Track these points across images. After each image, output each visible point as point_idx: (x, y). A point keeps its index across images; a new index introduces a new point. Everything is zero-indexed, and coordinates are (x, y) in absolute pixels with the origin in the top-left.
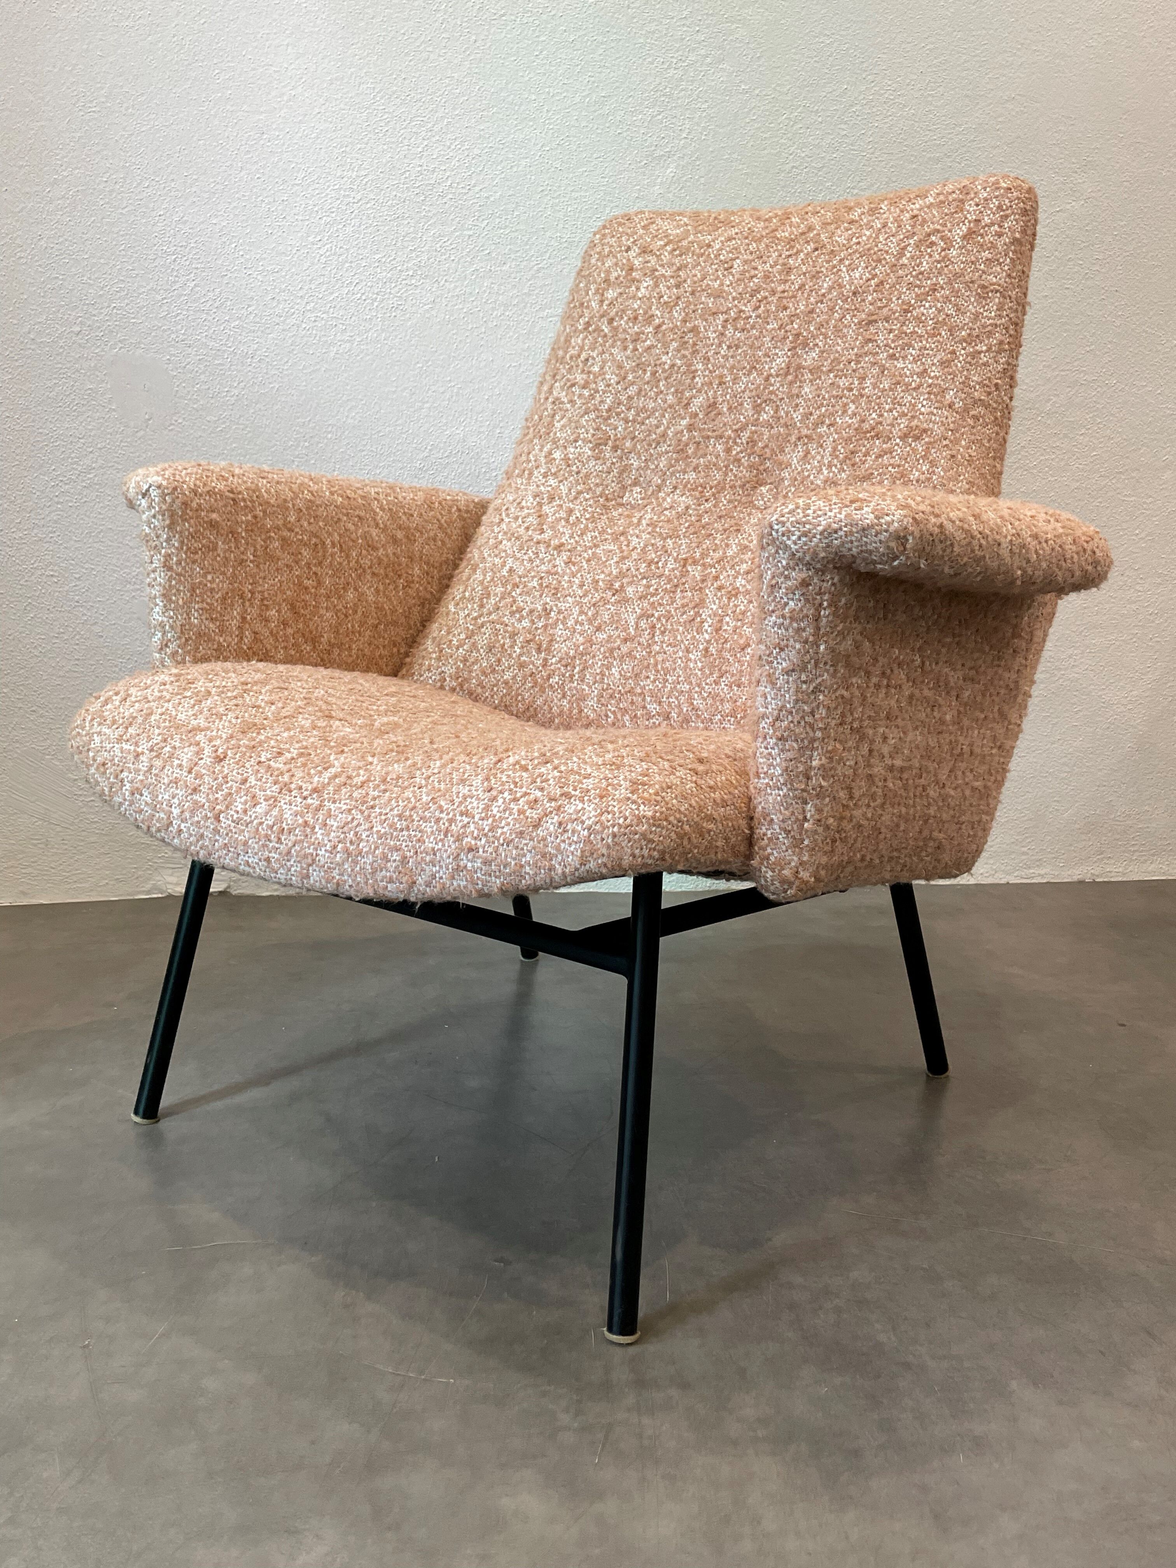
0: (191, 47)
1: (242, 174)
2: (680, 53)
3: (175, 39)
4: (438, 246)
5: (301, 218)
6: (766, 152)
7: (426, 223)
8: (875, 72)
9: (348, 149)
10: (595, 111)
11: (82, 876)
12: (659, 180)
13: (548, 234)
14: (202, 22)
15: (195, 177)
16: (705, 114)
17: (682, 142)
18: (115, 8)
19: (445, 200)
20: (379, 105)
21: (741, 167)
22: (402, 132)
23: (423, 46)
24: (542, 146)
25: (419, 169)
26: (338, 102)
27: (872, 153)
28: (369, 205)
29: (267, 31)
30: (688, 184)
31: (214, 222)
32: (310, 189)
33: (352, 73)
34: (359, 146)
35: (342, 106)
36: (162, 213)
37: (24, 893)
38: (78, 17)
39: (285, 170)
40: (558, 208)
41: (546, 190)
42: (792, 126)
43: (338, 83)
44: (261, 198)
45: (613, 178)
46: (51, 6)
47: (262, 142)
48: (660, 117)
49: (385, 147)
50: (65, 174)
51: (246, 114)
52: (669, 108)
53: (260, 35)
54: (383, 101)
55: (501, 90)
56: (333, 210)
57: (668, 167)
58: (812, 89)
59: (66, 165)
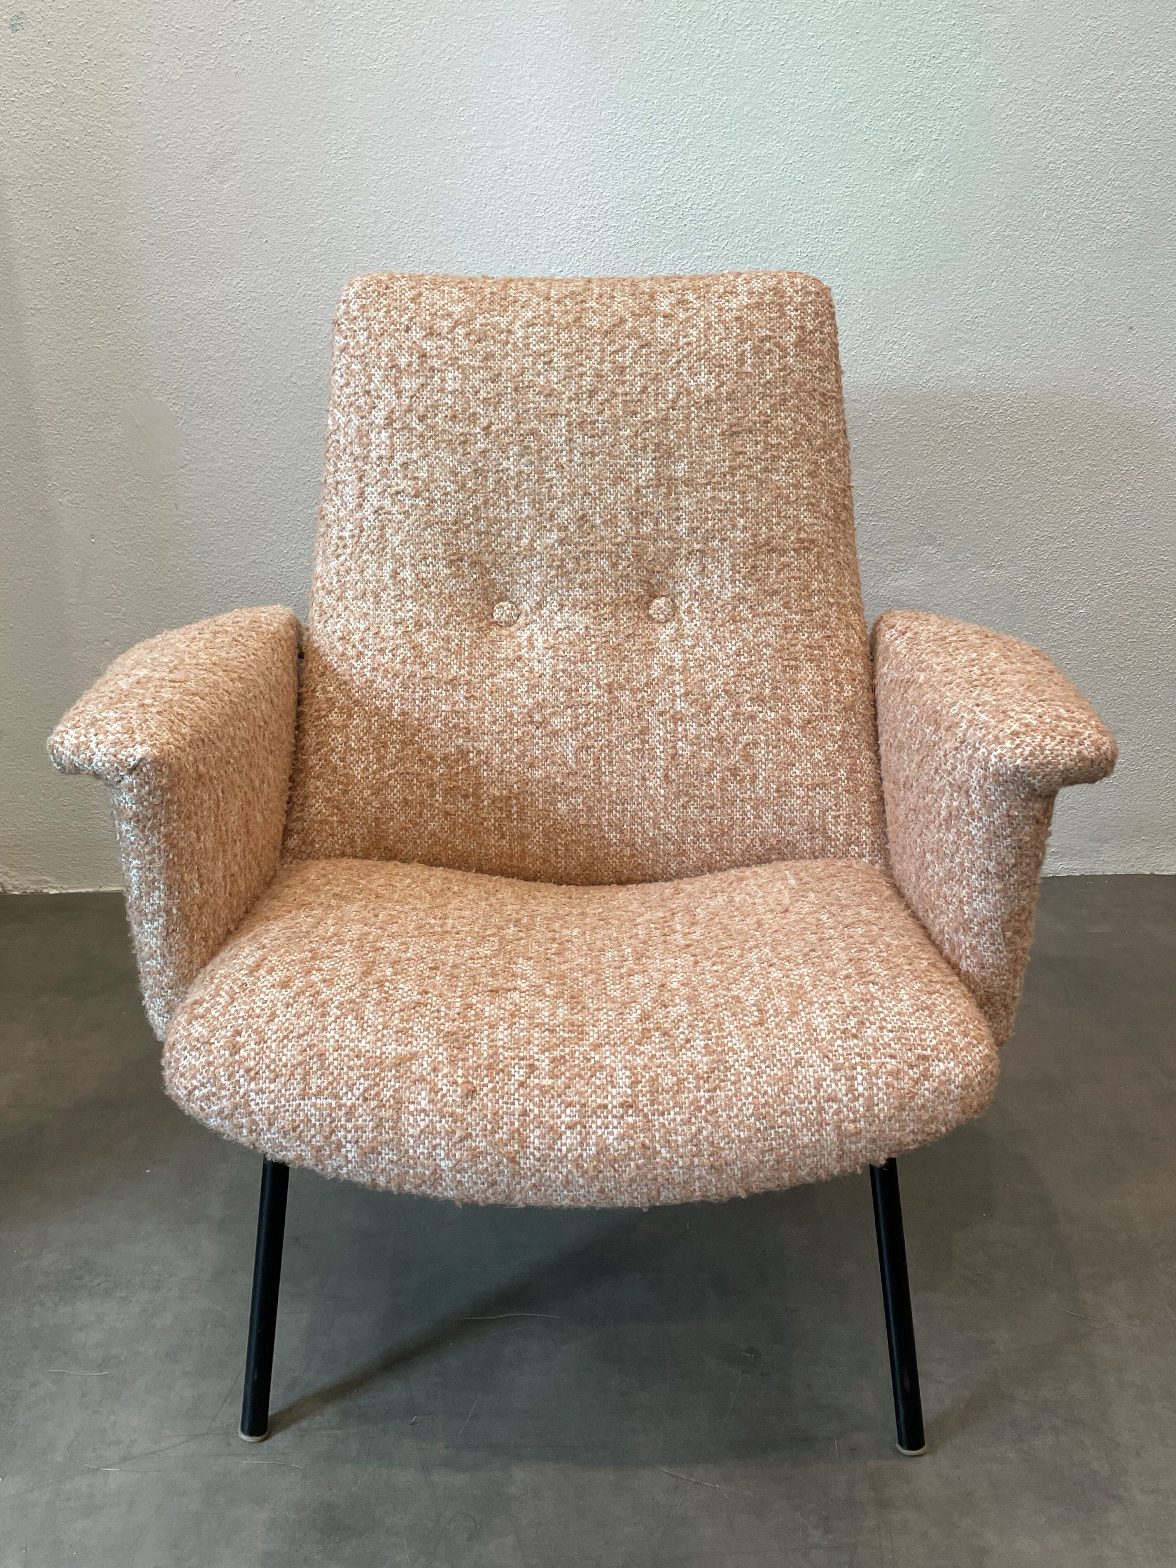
0: (437, 85)
1: (486, 210)
2: (933, 50)
3: (421, 78)
4: (677, 269)
6: (1021, 148)
7: (665, 247)
8: (1145, 54)
9: (589, 177)
10: (841, 119)
12: (906, 186)
13: (789, 249)
14: (447, 59)
15: (441, 216)
16: (957, 112)
17: (933, 144)
18: (363, 51)
19: (685, 222)
21: (994, 165)
22: (643, 155)
23: (666, 64)
24: (785, 160)
25: (660, 192)
26: (580, 130)
27: (1138, 142)
28: (609, 233)
29: (510, 63)
30: (936, 188)
31: (460, 260)
32: (552, 220)
33: (594, 100)
34: (600, 174)
35: (584, 134)
36: (410, 254)
39: (528, 204)
40: (799, 223)
41: (788, 204)
42: (1051, 119)
43: (580, 111)
44: (503, 234)
45: (858, 187)
46: (302, 54)
47: (505, 176)
48: (910, 119)
49: (626, 173)
50: (320, 221)
51: (490, 150)
52: (920, 109)
53: (503, 68)
54: (624, 126)
55: (745, 104)
56: (575, 240)
57: (915, 172)
58: (1075, 77)
59: (320, 213)
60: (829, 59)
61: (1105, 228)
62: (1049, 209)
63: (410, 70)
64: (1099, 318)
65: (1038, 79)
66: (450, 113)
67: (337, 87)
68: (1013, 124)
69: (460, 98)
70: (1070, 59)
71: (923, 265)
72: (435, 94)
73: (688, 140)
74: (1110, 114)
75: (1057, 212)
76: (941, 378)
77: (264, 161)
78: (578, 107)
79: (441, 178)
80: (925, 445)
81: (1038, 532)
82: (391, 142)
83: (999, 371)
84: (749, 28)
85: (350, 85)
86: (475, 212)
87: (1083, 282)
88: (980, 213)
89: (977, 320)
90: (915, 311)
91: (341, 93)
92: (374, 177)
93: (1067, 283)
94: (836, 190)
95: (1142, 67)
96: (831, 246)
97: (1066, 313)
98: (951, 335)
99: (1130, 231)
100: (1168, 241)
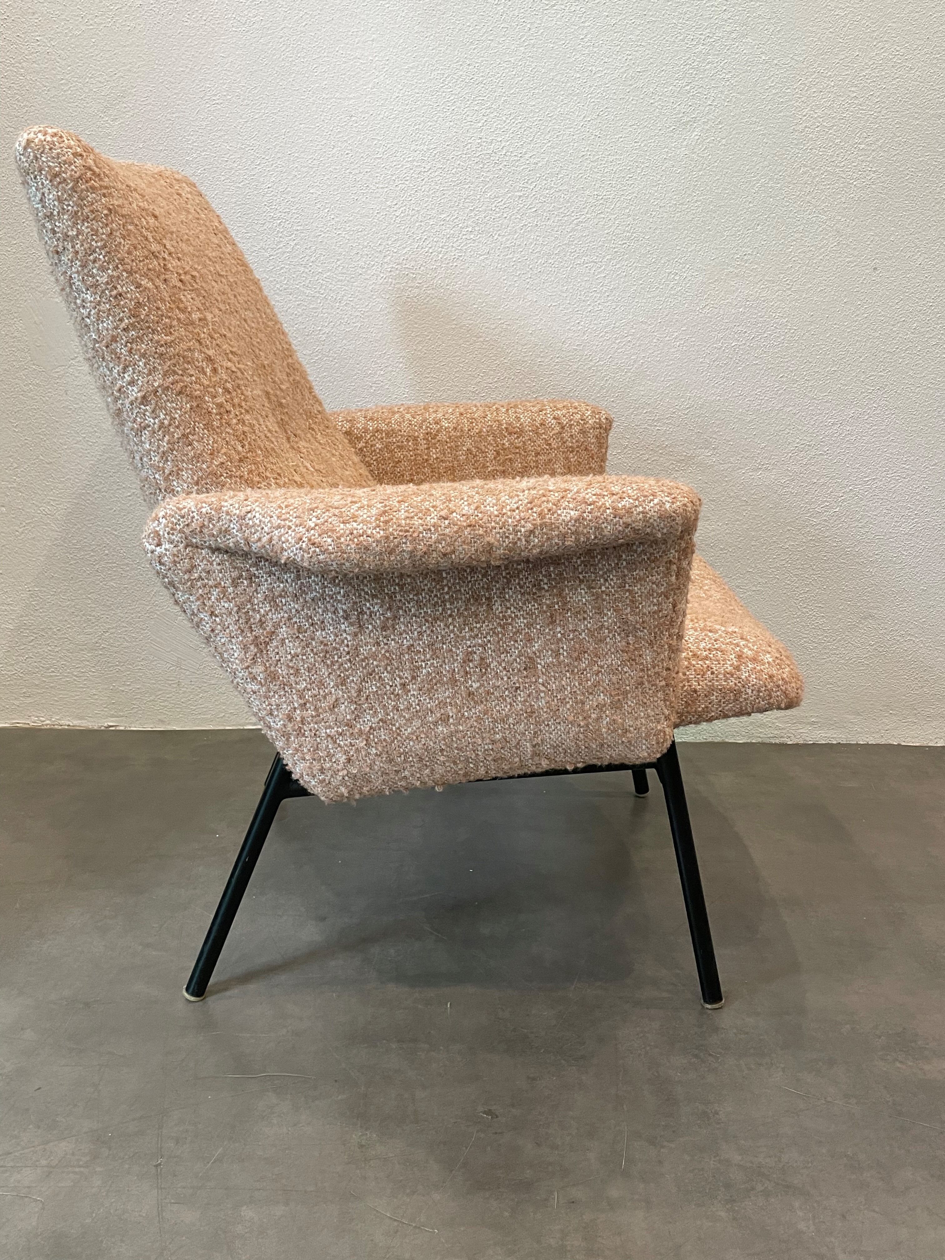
0: (295, 46)
1: (334, 151)
2: (708, 31)
3: (282, 40)
4: (493, 205)
5: (381, 186)
6: (782, 114)
7: (484, 187)
8: (884, 39)
9: (421, 126)
10: (631, 85)
11: (205, 710)
12: (685, 143)
13: (587, 192)
14: (304, 24)
15: (296, 155)
16: (728, 83)
17: (707, 108)
18: (234, 16)
19: (500, 167)
20: (446, 88)
21: (759, 128)
22: (466, 110)
23: (486, 35)
24: (584, 117)
25: (480, 141)
26: (413, 87)
27: (880, 112)
28: (436, 174)
29: (356, 30)
30: (711, 145)
31: (311, 191)
32: (389, 161)
33: (426, 62)
34: (430, 124)
35: (417, 91)
36: (270, 185)
37: (162, 721)
38: (205, 25)
39: (369, 146)
40: (596, 170)
41: (586, 155)
42: (806, 91)
43: (414, 71)
44: (348, 171)
45: (645, 142)
46: (184, 17)
47: (351, 123)
49: (452, 124)
50: (195, 155)
51: (338, 101)
52: (696, 79)
53: (350, 33)
54: (450, 85)
55: (551, 70)
56: (408, 178)
57: (693, 131)
58: (826, 57)
59: (196, 148)
60: (621, 35)
61: (852, 184)
62: (805, 166)
63: (273, 33)
64: (848, 259)
65: (796, 57)
66: (306, 69)
67: (212, 45)
68: (774, 94)
69: (315, 56)
70: (822, 42)
71: (700, 210)
72: (293, 54)
73: (503, 98)
74: (856, 88)
75: (813, 169)
76: (715, 306)
77: (150, 104)
78: (412, 68)
79: (297, 123)
80: (701, 363)
81: (798, 440)
82: (256, 91)
83: (764, 301)
84: (555, 8)
85: (223, 44)
86: (325, 152)
87: (835, 228)
88: (747, 167)
89: (746, 258)
90: (693, 248)
91: (216, 49)
92: (241, 120)
93: (821, 229)
94: (627, 144)
95: (882, 50)
96: (623, 191)
97: (821, 254)
98: (724, 269)
99: (873, 186)
100: (907, 196)
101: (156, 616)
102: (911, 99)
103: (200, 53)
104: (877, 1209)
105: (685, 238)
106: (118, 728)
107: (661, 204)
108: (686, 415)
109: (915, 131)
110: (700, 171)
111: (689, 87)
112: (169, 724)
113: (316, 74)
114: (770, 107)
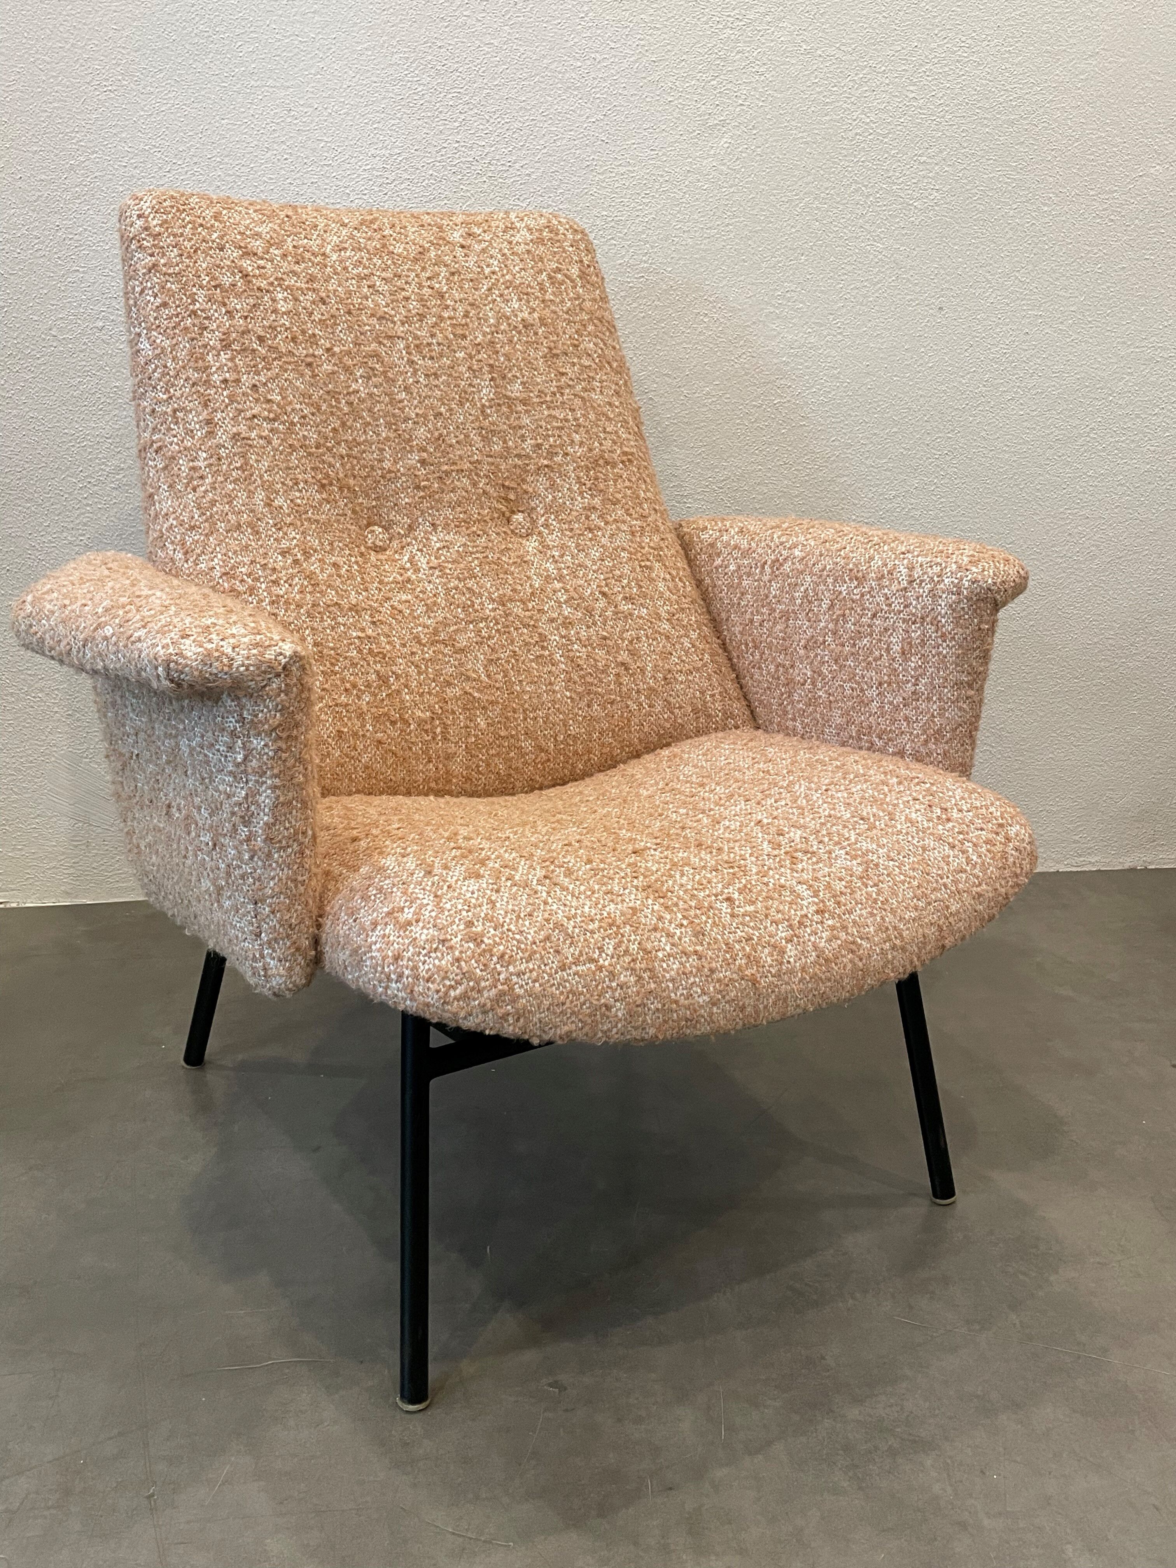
1: (268, 155)
2: (736, 11)
5: (332, 201)
6: (827, 118)
8: (948, 27)
9: (380, 125)
10: (644, 78)
12: (712, 152)
15: (218, 159)
16: (763, 77)
17: (738, 109)
19: (484, 179)
20: (412, 77)
21: (801, 135)
22: (438, 105)
24: (588, 117)
25: (456, 145)
26: (369, 74)
28: (403, 186)
30: (744, 155)
32: (341, 169)
33: (385, 42)
34: (393, 122)
35: (375, 79)
37: (67, 894)
39: (314, 150)
40: (604, 185)
41: (592, 165)
42: (857, 89)
43: (370, 53)
45: (664, 150)
47: (289, 120)
49: (420, 122)
51: (271, 90)
52: (724, 72)
54: (416, 72)
55: (544, 56)
56: (366, 192)
57: (722, 137)
58: (880, 47)
59: (84, 149)
60: (631, 14)
61: (912, 205)
62: (856, 182)
64: (909, 297)
65: (843, 48)
66: (226, 48)
67: (100, 13)
68: (819, 93)
69: (239, 32)
70: (874, 29)
71: (732, 235)
72: (210, 27)
73: (486, 91)
74: (915, 88)
75: (866, 186)
76: (753, 355)
78: (367, 49)
79: (217, 118)
80: (738, 424)
82: (161, 75)
85: (115, 12)
86: (256, 156)
87: (892, 259)
89: (788, 295)
90: (724, 283)
91: (105, 20)
92: (142, 113)
93: (876, 260)
94: (641, 152)
95: (945, 41)
96: (637, 211)
97: (877, 291)
98: (762, 309)
99: (936, 208)
100: (975, 220)
101: (53, 759)
102: (979, 101)
103: (84, 24)
104: (1018, 1459)
105: (715, 270)
106: (8, 906)
107: (686, 229)
108: (721, 488)
109: (984, 141)
110: (731, 187)
111: (715, 82)
112: (76, 897)
113: (241, 54)
114: (813, 109)
